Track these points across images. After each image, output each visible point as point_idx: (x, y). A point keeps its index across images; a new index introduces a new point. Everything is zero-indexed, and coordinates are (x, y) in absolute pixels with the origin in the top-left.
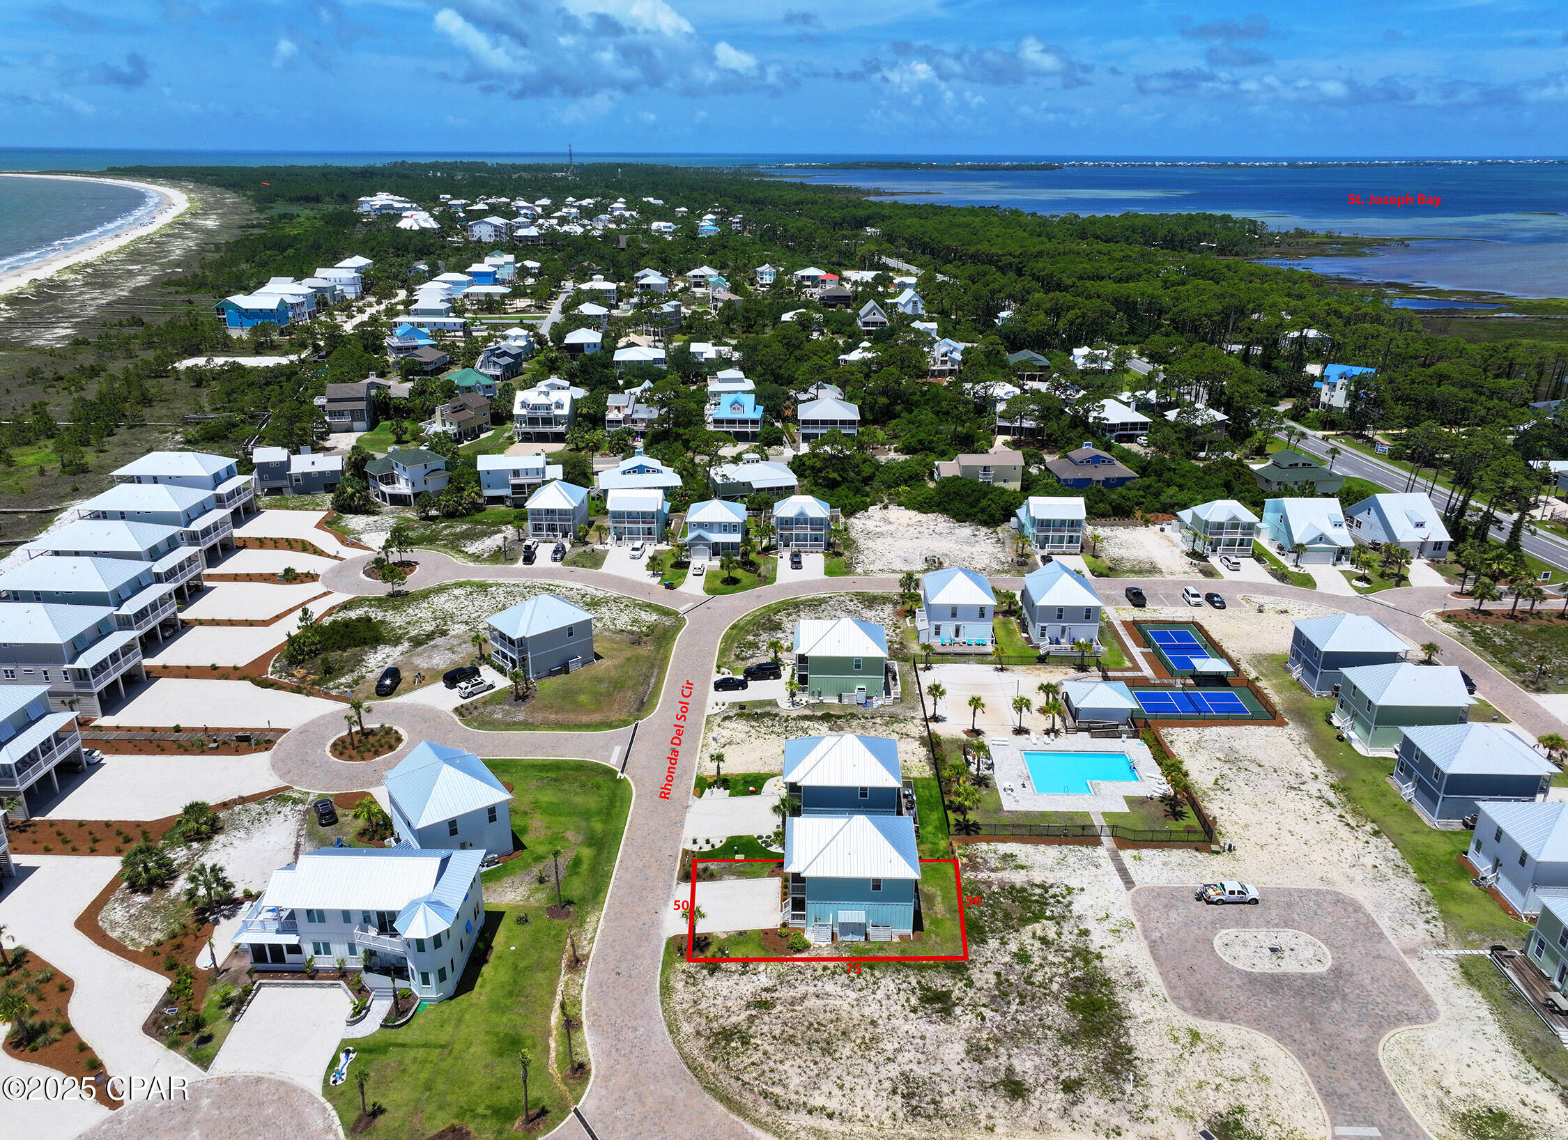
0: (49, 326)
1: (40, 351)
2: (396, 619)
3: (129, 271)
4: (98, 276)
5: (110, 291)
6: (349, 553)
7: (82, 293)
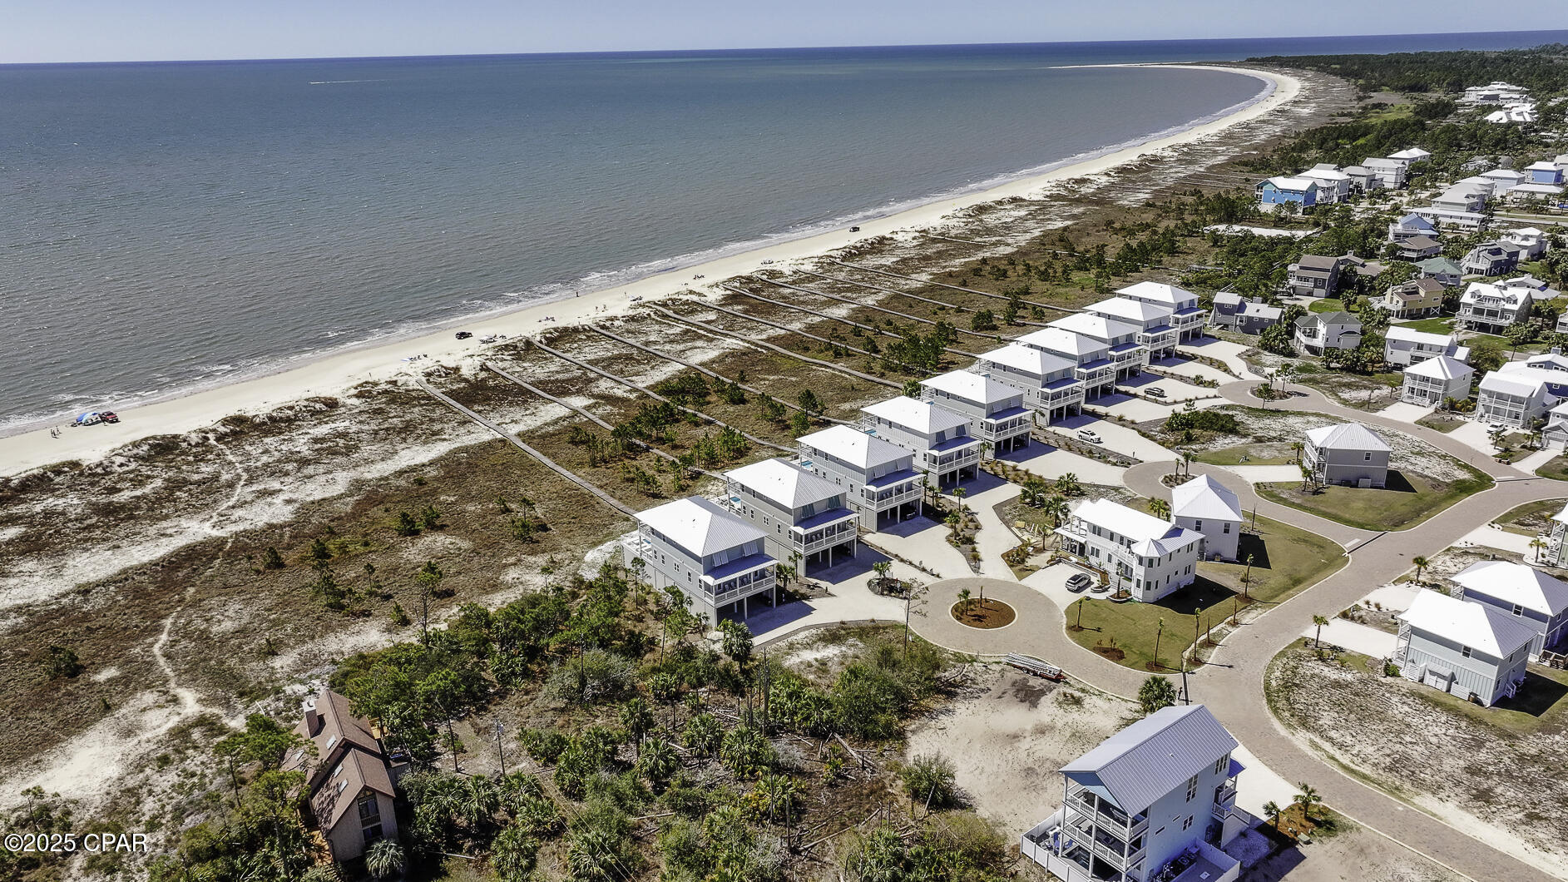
0: (1136, 190)
1: (1121, 208)
2: (1254, 424)
3: (1215, 152)
4: (1189, 155)
5: (1191, 167)
6: (1249, 376)
7: (1171, 167)
